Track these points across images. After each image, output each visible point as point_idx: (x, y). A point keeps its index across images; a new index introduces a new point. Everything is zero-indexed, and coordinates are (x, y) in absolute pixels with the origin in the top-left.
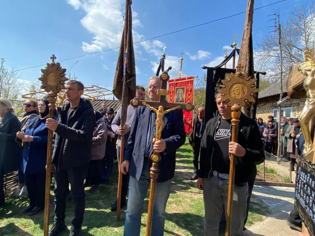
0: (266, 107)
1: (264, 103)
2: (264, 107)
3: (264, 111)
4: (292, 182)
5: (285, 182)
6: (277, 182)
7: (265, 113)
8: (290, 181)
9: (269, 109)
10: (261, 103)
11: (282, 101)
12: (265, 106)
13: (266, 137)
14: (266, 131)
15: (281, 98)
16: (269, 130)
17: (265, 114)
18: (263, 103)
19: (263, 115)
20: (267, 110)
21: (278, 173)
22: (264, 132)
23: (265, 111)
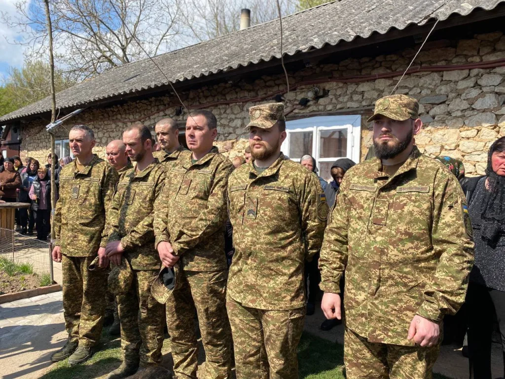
0: (43, 137)
1: (38, 127)
2: (38, 135)
3: (38, 144)
4: (55, 283)
5: (41, 286)
6: (24, 289)
7: (41, 148)
8: (51, 280)
9: (47, 140)
10: (33, 128)
11: (55, 125)
12: (41, 133)
13: (34, 201)
14: (35, 188)
15: (53, 117)
16: (41, 186)
17: (41, 152)
18: (36, 126)
19: (37, 152)
20: (44, 143)
21: (34, 271)
22: (32, 189)
23: (41, 145)
